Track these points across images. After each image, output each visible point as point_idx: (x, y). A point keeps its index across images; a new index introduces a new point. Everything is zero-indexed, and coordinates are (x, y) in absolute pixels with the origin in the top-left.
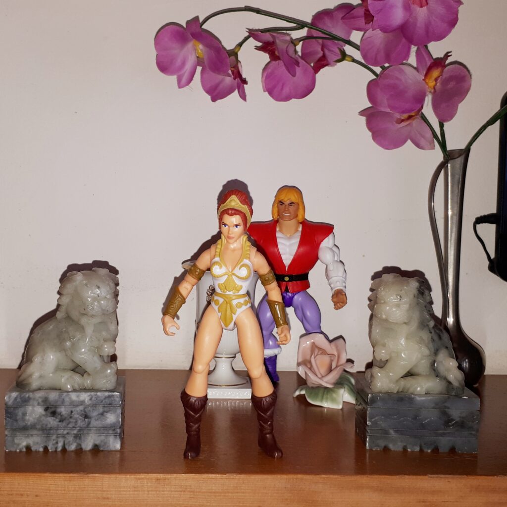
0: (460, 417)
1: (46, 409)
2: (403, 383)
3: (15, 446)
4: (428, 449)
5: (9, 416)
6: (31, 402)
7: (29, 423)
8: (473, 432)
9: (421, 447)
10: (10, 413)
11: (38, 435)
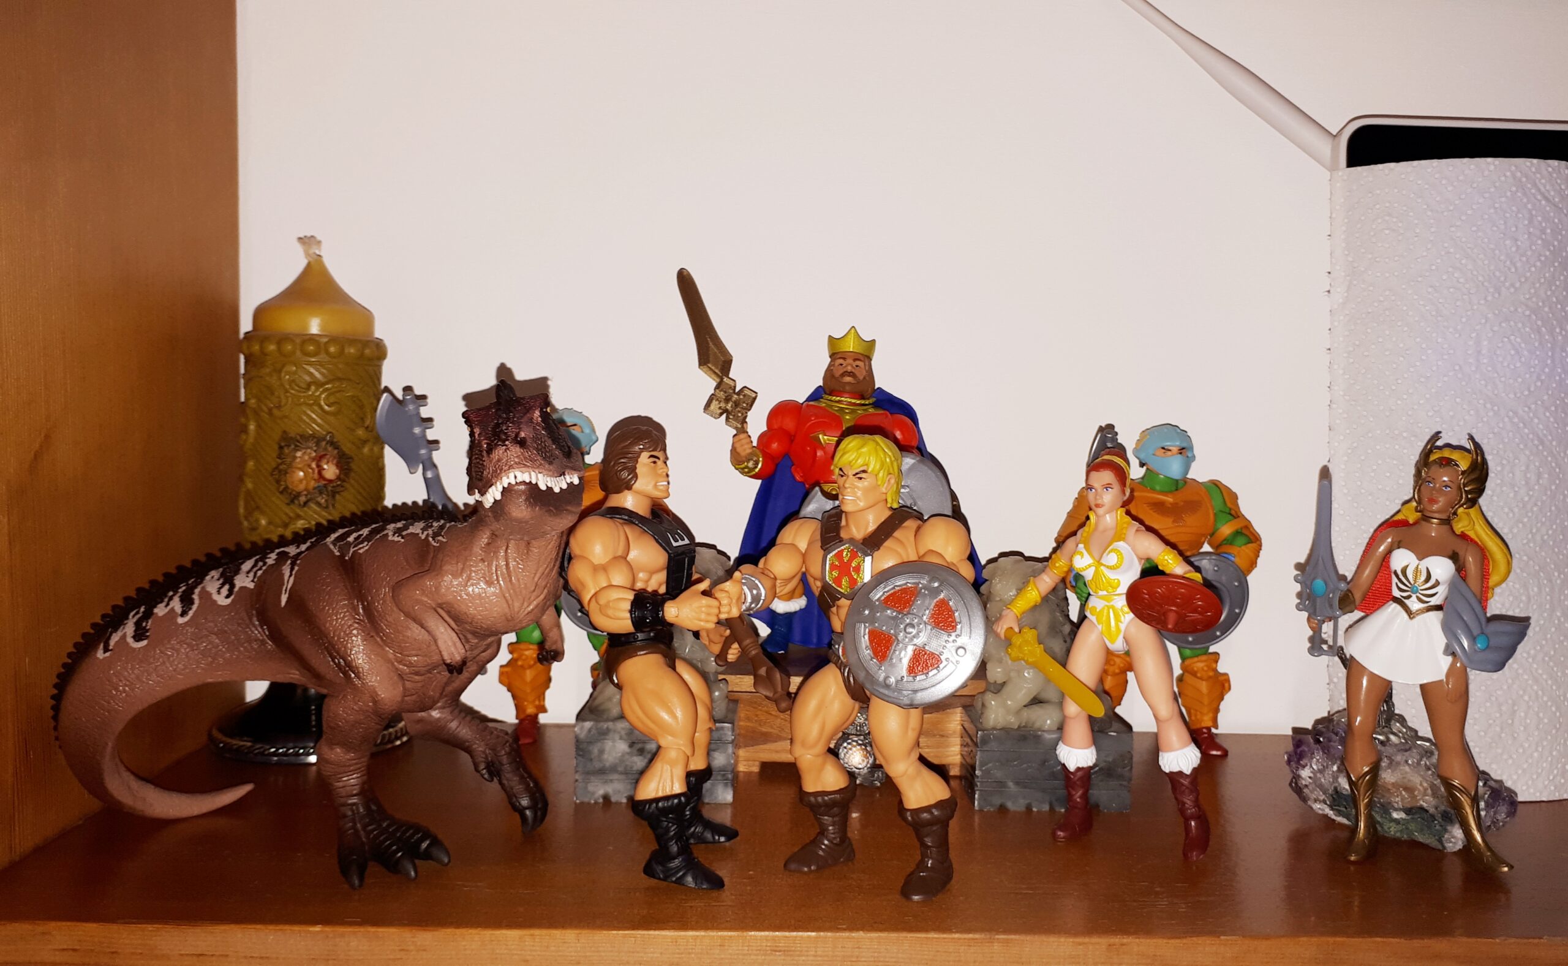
0: (1105, 762)
1: (631, 745)
2: (1026, 714)
3: (589, 795)
5: (581, 753)
6: (611, 735)
7: (608, 764)
8: (1125, 783)
9: (1051, 805)
10: (582, 750)
11: (620, 781)
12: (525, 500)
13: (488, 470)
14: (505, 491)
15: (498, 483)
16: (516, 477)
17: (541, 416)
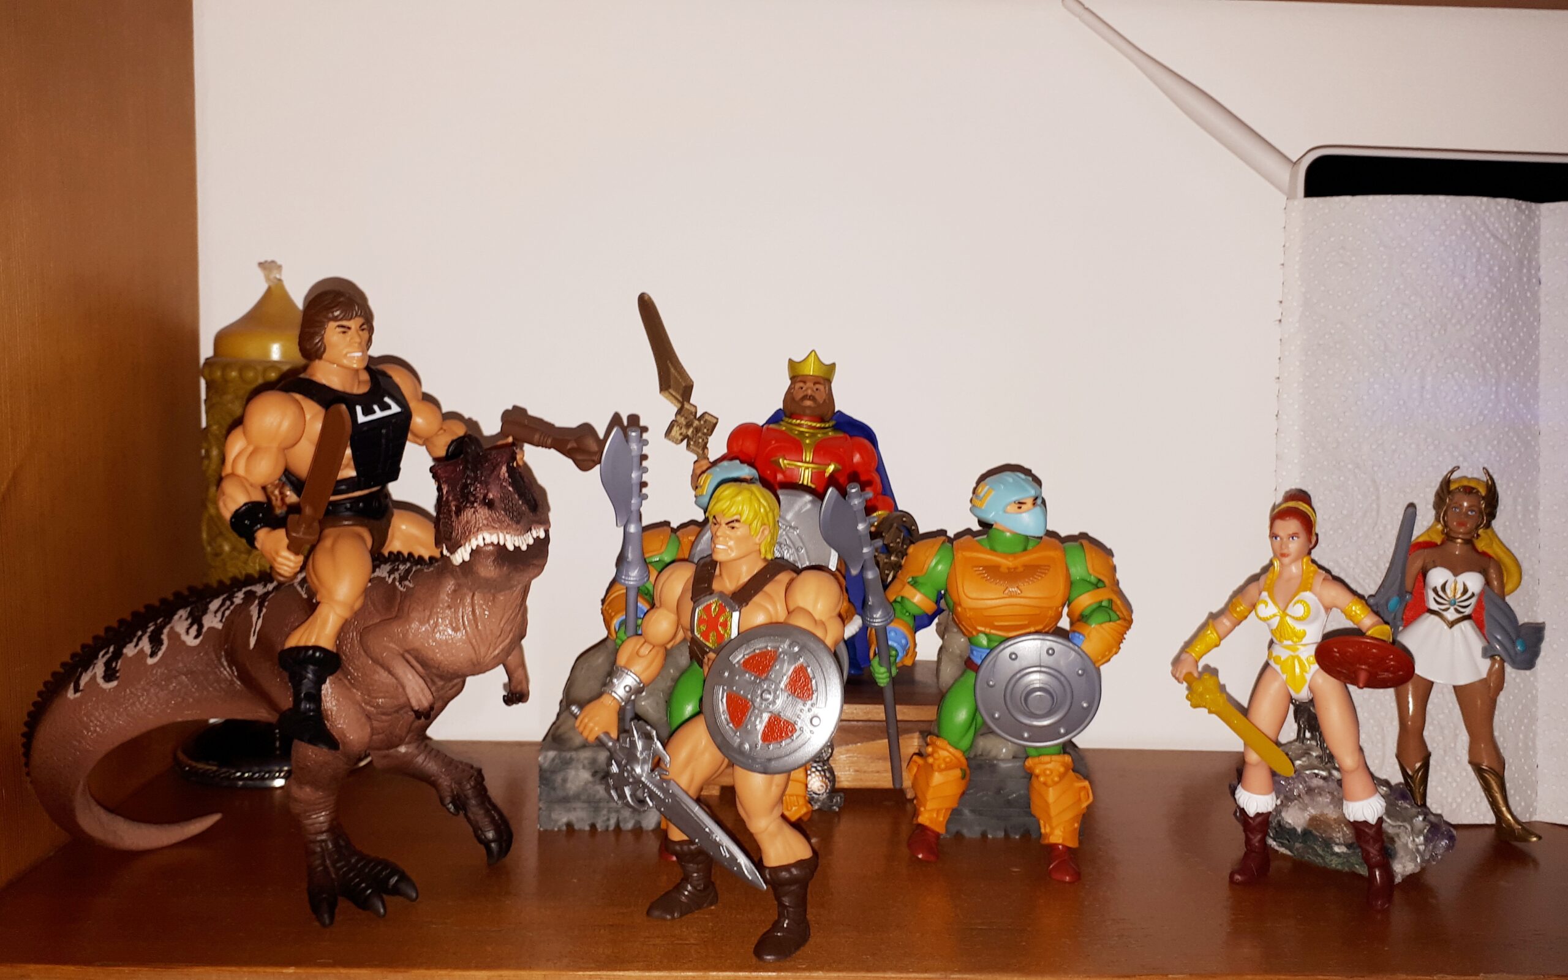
1: (594, 774)
3: (552, 823)
4: (1016, 834)
5: (544, 782)
6: (574, 764)
7: (571, 793)
9: (1006, 831)
10: (546, 780)
11: (582, 809)
12: (494, 561)
13: (456, 531)
14: (473, 552)
15: (467, 545)
16: (484, 539)
17: (507, 471)
